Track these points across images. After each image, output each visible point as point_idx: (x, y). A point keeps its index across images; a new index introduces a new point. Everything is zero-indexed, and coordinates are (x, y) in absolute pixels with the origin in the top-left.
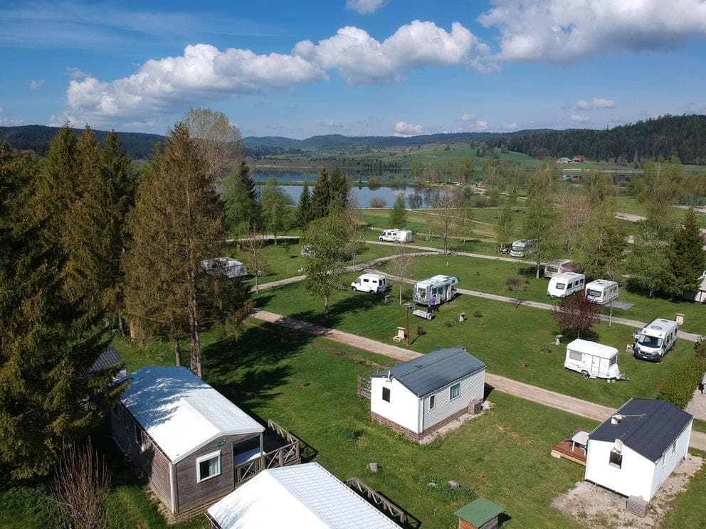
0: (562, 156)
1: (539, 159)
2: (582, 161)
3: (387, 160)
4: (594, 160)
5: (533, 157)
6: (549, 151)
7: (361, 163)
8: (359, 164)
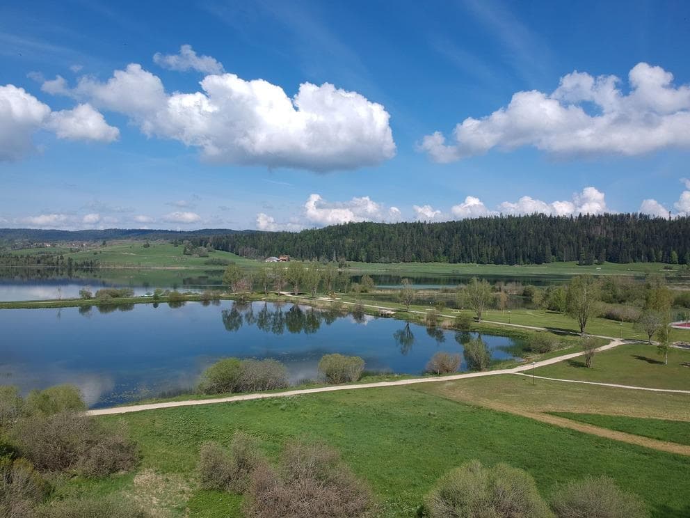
0: (270, 255)
1: (247, 258)
2: (289, 260)
3: (77, 258)
4: (299, 259)
5: (241, 256)
6: (255, 250)
7: (42, 261)
8: (39, 262)
